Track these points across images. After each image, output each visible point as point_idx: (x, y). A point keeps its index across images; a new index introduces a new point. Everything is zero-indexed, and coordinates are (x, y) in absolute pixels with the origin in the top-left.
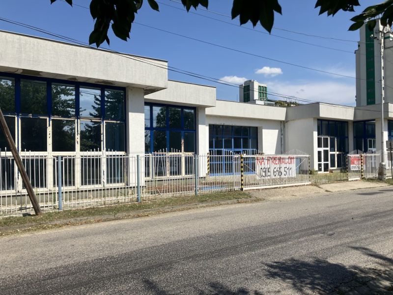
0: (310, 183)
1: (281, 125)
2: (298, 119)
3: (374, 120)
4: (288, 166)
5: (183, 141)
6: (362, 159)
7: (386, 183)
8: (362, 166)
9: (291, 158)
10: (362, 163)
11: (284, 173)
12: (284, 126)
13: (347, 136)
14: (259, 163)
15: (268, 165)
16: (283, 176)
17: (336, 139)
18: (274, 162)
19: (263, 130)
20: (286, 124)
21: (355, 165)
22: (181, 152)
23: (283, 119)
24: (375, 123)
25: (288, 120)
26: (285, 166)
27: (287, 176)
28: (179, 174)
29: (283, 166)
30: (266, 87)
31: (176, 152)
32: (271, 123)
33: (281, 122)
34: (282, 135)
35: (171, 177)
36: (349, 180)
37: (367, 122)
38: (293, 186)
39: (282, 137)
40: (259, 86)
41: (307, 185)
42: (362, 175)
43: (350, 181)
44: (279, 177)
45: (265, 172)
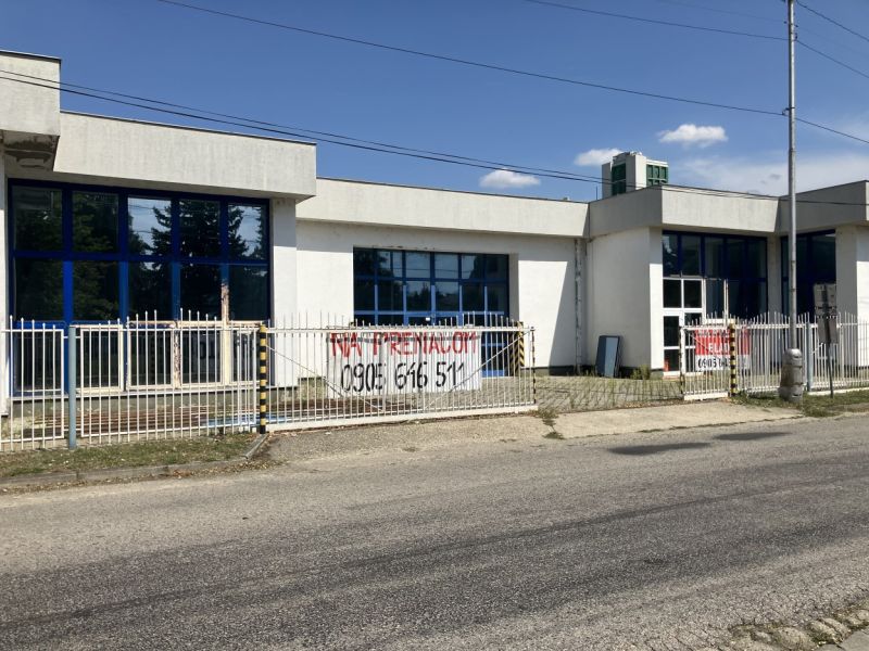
0: (535, 408)
1: (576, 250)
2: (616, 232)
3: (833, 231)
4: (450, 358)
5: (225, 290)
6: (732, 340)
7: (798, 408)
8: (732, 358)
9: (465, 338)
10: (732, 349)
11: (433, 378)
12: (585, 252)
13: (763, 275)
14: (338, 351)
15: (377, 357)
16: (431, 388)
17: (726, 286)
18: (398, 347)
19: (520, 263)
20: (589, 245)
21: (712, 357)
22: (220, 319)
23: (579, 232)
24: (834, 239)
25: (594, 233)
26: (440, 357)
27: (446, 388)
28: (212, 379)
29: (433, 358)
30: (665, 168)
31: (194, 318)
32: (544, 245)
33: (575, 240)
34: (577, 274)
35: (186, 385)
36: (687, 398)
37: (814, 238)
38: (463, 418)
39: (578, 279)
40: (649, 166)
41: (522, 414)
42: (733, 386)
43: (689, 402)
44: (416, 390)
45: (361, 375)
